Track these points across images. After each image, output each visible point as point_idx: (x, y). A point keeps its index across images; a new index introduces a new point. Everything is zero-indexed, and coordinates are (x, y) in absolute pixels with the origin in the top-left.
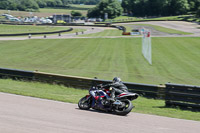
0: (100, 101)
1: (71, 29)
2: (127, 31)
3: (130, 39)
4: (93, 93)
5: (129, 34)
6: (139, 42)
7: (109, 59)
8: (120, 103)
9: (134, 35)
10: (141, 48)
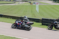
0: (20, 25)
1: (15, 3)
2: (32, 3)
3: (32, 5)
4: (17, 22)
5: (32, 4)
6: (35, 6)
7: (26, 11)
8: (27, 26)
9: (34, 4)
10: (36, 8)
